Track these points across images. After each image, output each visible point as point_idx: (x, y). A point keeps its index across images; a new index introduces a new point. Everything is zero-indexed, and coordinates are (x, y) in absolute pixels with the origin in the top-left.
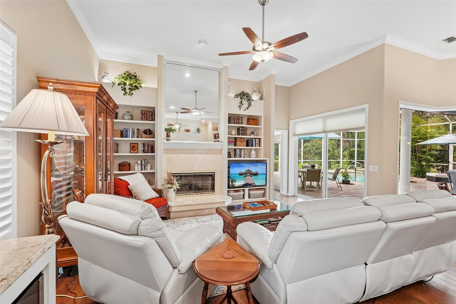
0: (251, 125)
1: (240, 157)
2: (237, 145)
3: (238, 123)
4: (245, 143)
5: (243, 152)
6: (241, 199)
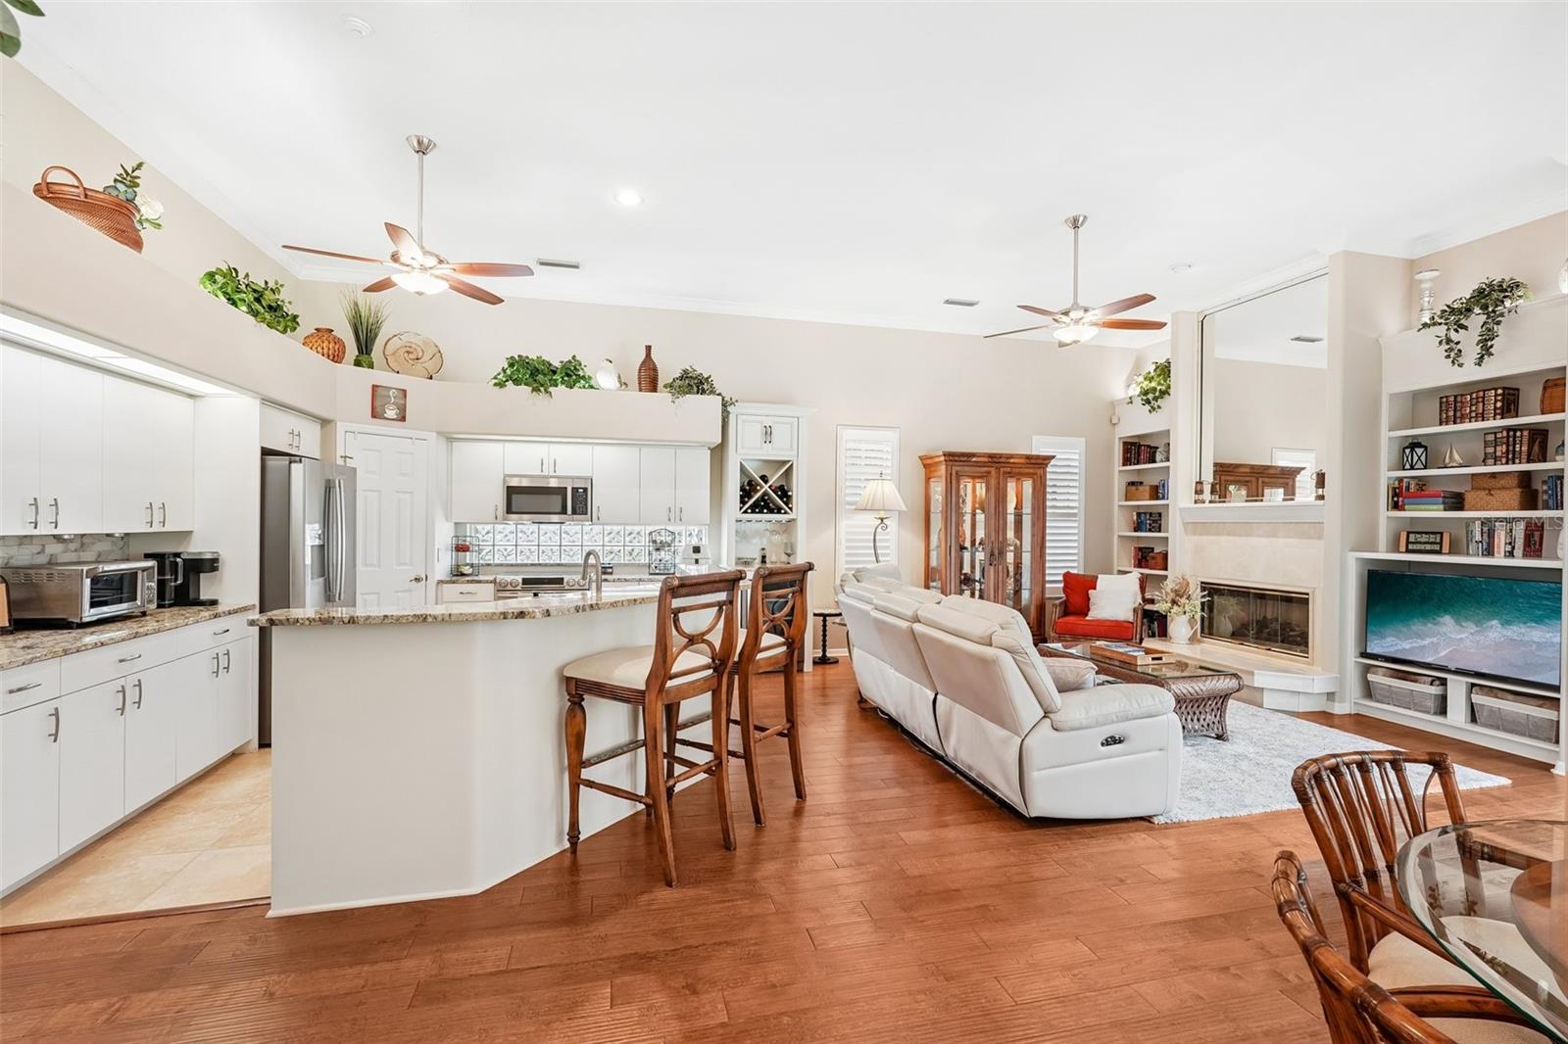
0: (1551, 412)
1: (1489, 552)
2: (1466, 507)
3: (1476, 417)
4: (1515, 494)
5: (1503, 533)
6: (1428, 713)
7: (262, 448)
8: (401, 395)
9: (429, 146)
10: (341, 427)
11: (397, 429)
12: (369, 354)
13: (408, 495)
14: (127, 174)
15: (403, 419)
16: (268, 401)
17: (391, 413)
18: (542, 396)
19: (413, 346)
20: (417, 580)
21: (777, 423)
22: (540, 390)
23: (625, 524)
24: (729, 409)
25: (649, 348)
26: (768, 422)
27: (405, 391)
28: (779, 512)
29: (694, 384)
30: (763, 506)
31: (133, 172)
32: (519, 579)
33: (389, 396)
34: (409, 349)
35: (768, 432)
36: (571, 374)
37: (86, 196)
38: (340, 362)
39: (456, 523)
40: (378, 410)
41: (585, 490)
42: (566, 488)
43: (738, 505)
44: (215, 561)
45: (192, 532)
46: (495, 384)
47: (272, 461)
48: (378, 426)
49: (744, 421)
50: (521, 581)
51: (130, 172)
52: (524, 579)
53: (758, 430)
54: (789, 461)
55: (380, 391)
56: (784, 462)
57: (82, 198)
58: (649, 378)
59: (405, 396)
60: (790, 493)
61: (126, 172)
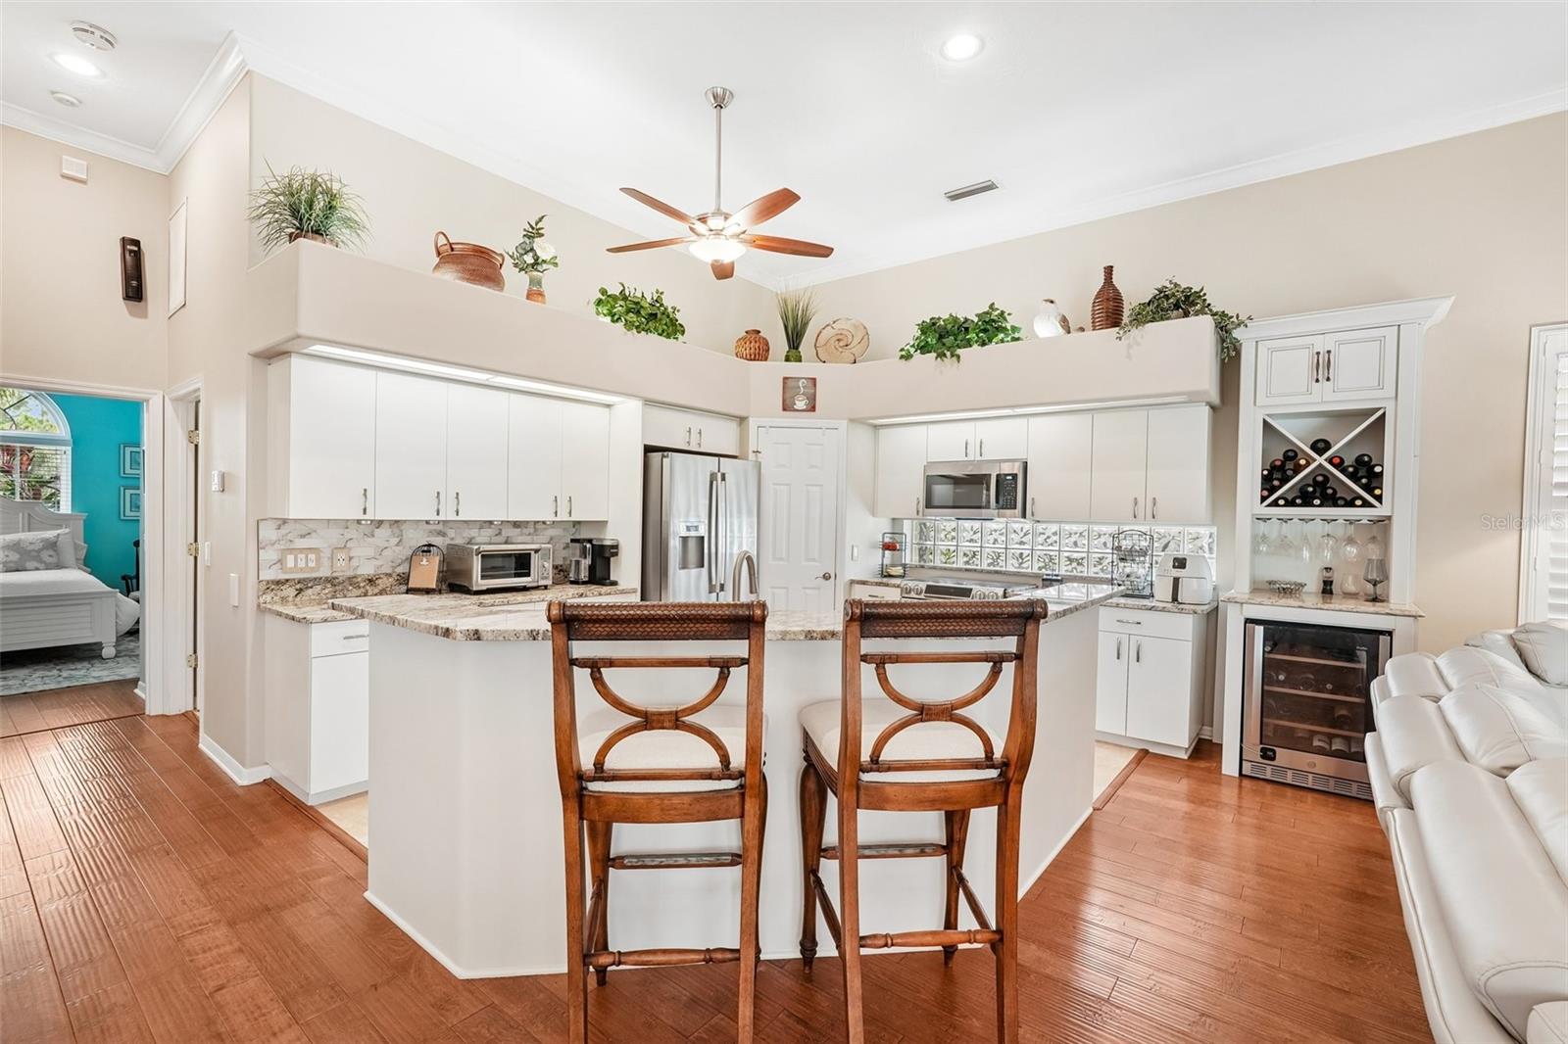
7: (645, 446)
8: (810, 384)
9: (724, 94)
10: (752, 423)
11: (807, 419)
12: (797, 348)
13: (817, 489)
14: (533, 228)
15: (813, 409)
16: (649, 402)
17: (801, 404)
18: (948, 360)
19: (843, 332)
20: (826, 577)
21: (1341, 343)
22: (945, 355)
23: (1061, 522)
24: (1236, 334)
25: (1109, 270)
26: (1321, 344)
27: (814, 380)
28: (1350, 504)
29: (1179, 303)
30: (1316, 492)
31: (536, 225)
32: (923, 586)
33: (799, 387)
34: (840, 337)
35: (1323, 366)
36: (990, 327)
37: (452, 249)
38: (766, 359)
39: (894, 519)
40: (788, 402)
41: (1015, 476)
42: (990, 475)
43: (1258, 493)
44: (616, 547)
45: (607, 522)
46: (902, 357)
47: (655, 457)
48: (789, 419)
49: (1273, 351)
50: (924, 588)
51: (534, 225)
52: (928, 586)
53: (1303, 362)
54: (1379, 409)
55: (790, 383)
56: (1367, 413)
57: (450, 252)
58: (1110, 310)
59: (815, 385)
60: (1378, 469)
61: (531, 226)
